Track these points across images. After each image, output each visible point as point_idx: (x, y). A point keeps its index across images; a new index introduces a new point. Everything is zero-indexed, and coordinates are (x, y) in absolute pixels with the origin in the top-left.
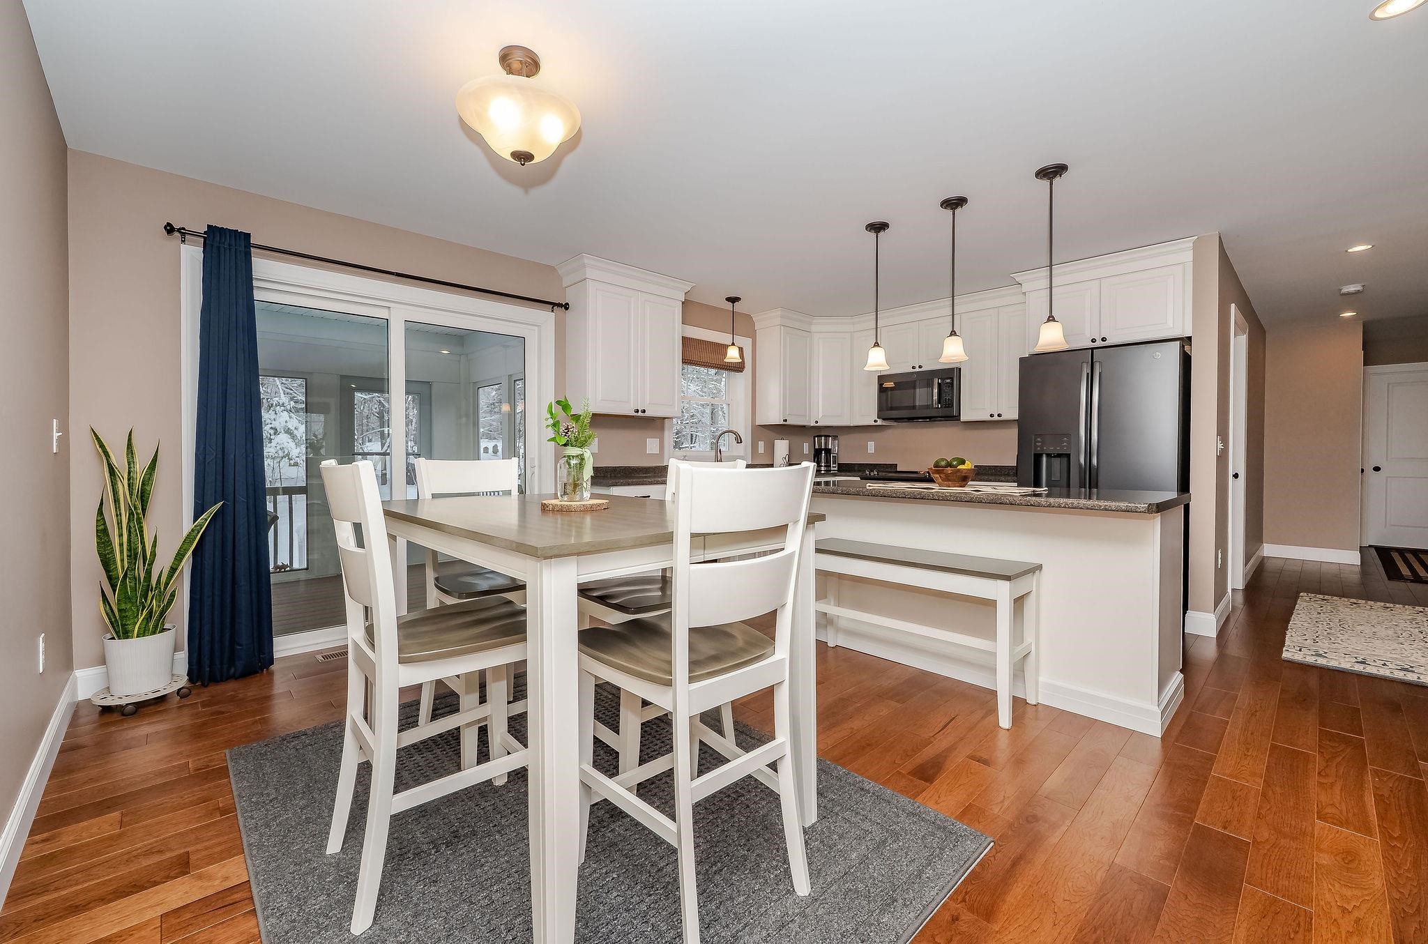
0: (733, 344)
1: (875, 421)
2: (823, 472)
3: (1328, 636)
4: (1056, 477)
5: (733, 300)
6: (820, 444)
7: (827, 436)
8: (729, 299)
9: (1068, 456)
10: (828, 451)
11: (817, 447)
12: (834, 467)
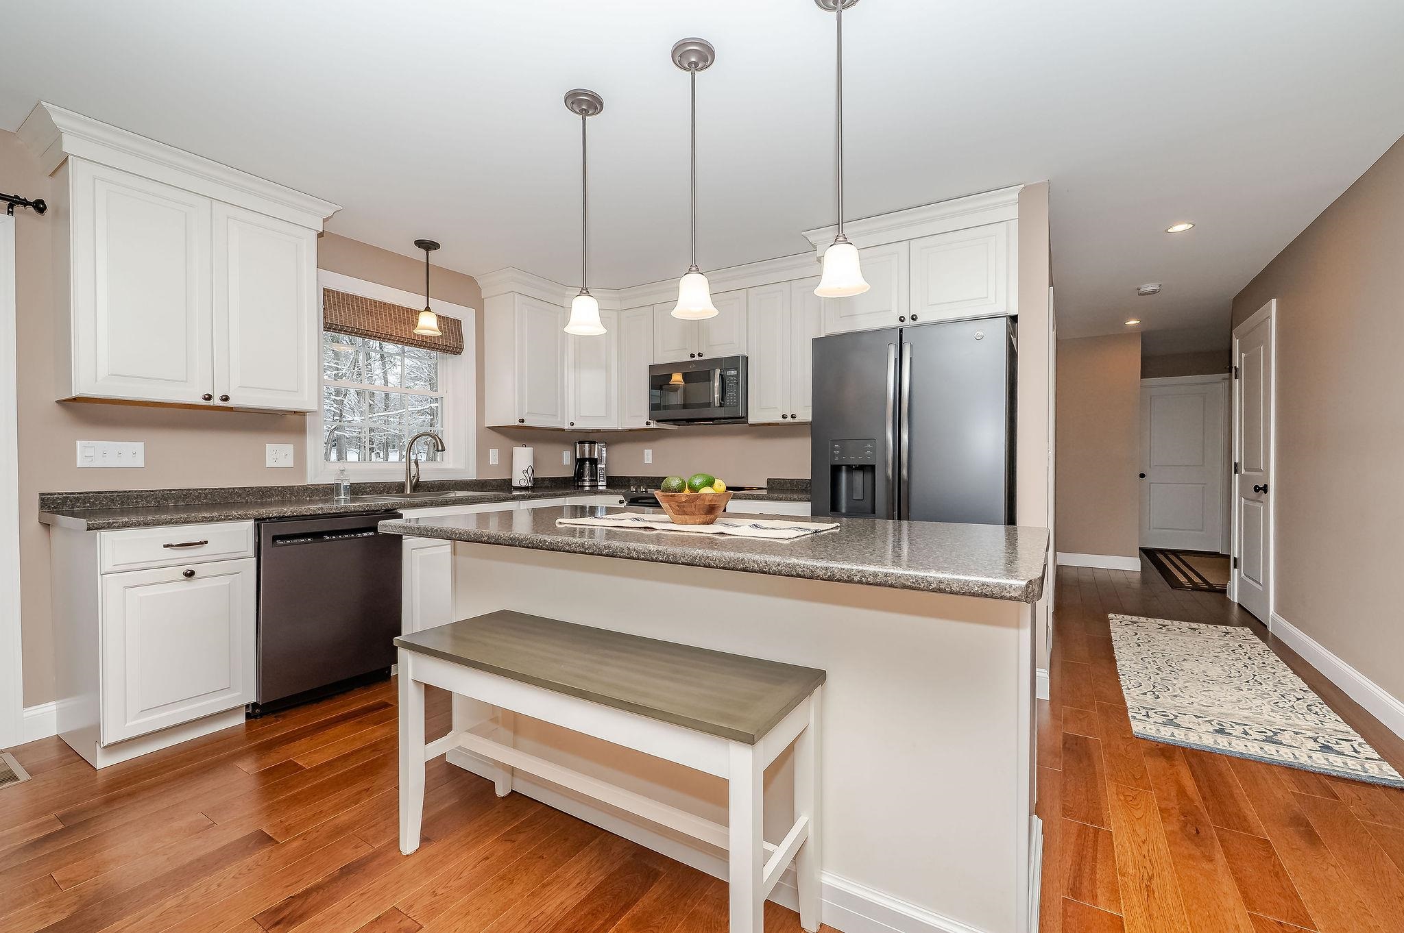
0: (428, 309)
1: (648, 424)
2: (587, 488)
3: (1164, 683)
4: (858, 495)
5: (427, 246)
6: (583, 452)
7: (592, 443)
8: (419, 243)
9: (872, 468)
10: (594, 462)
11: (578, 457)
12: (602, 484)
